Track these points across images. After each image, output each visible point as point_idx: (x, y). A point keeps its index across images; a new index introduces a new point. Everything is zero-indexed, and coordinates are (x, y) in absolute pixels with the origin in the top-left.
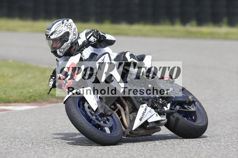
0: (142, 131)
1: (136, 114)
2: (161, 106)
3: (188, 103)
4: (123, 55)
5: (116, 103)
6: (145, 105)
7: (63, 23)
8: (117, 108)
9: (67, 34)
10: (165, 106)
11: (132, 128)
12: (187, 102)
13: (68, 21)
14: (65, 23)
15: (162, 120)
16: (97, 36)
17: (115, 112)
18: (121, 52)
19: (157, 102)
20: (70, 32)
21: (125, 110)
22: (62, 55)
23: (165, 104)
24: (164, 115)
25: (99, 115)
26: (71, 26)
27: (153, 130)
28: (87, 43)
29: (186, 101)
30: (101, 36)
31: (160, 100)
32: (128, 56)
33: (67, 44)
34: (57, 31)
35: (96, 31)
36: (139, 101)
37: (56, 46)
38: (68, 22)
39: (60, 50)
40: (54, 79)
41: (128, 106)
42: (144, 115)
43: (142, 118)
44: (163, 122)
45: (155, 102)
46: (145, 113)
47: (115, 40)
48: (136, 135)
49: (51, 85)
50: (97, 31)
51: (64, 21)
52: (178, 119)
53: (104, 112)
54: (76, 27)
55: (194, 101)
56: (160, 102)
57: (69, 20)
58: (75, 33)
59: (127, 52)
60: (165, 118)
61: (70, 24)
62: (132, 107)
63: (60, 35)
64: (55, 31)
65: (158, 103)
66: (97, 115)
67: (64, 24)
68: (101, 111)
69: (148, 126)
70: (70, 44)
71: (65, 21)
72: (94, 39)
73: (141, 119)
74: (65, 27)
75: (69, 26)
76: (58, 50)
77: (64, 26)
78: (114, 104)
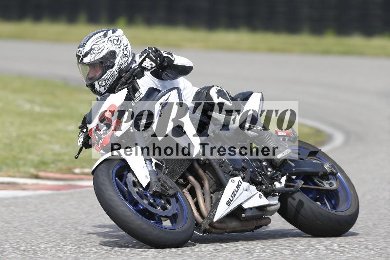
0: (234, 224)
1: (222, 195)
2: (270, 180)
3: (322, 175)
4: (205, 92)
5: (187, 174)
6: (237, 179)
7: (105, 36)
8: (189, 183)
9: (112, 55)
10: (276, 180)
11: (214, 217)
12: (320, 175)
13: (114, 32)
14: (108, 36)
15: (269, 205)
16: (157, 59)
17: (185, 191)
18: (203, 86)
19: (261, 173)
20: (117, 51)
21: (202, 186)
22: (104, 92)
23: (277, 177)
24: (274, 195)
25: (151, 195)
26: (119, 41)
27: (254, 221)
28: (139, 71)
29: (318, 173)
30: (163, 59)
31: (269, 169)
32: (213, 93)
33: (111, 71)
34: (94, 49)
35: (154, 49)
36: (228, 172)
37: (93, 76)
38: (114, 34)
39: (100, 83)
40: (84, 132)
41: (209, 181)
42: (235, 195)
43: (232, 201)
44: (273, 208)
45: (259, 173)
46: (237, 192)
47: (192, 65)
48: (221, 231)
49: (81, 143)
50: (157, 51)
51: (107, 32)
52: (301, 203)
53: (160, 191)
54: (128, 43)
55: (334, 172)
56: (269, 173)
57: (117, 30)
58: (125, 53)
59: (213, 86)
60: (276, 202)
61: (117, 38)
62: (215, 183)
63: (100, 57)
64: (91, 50)
65: (263, 175)
66: (148, 195)
67: (107, 39)
68: (155, 188)
69: (244, 215)
70: (117, 73)
71: (110, 32)
72: (151, 65)
73: (230, 203)
74: (109, 42)
75: (115, 42)
76: (96, 83)
77: (106, 42)
78: (184, 177)
